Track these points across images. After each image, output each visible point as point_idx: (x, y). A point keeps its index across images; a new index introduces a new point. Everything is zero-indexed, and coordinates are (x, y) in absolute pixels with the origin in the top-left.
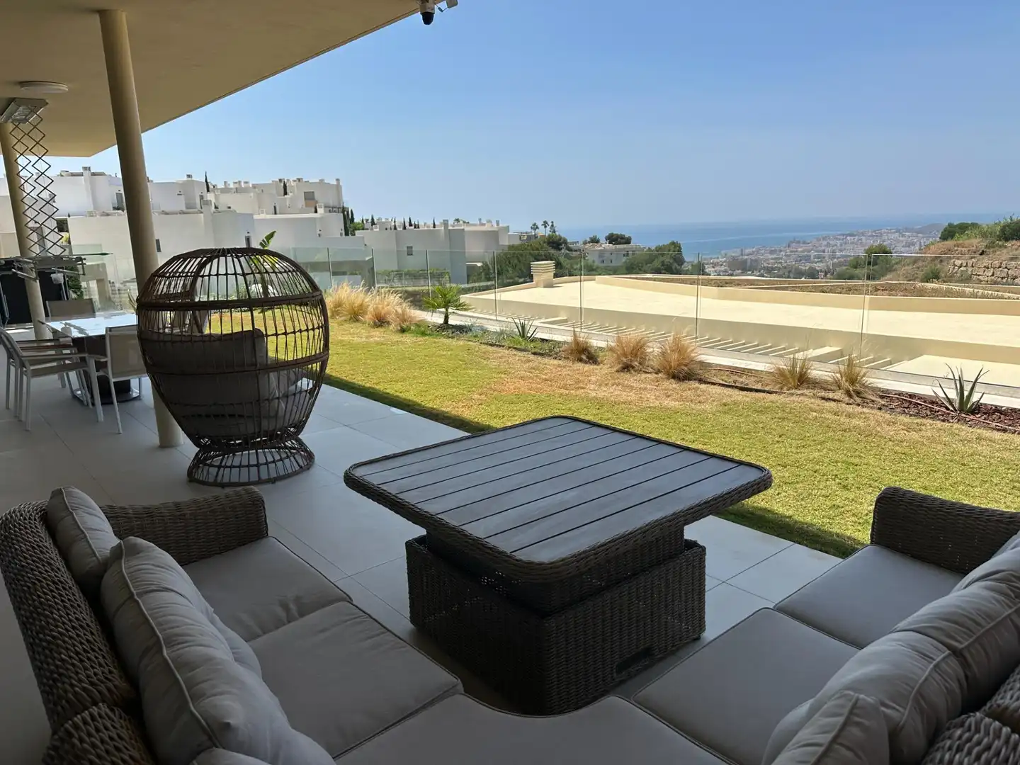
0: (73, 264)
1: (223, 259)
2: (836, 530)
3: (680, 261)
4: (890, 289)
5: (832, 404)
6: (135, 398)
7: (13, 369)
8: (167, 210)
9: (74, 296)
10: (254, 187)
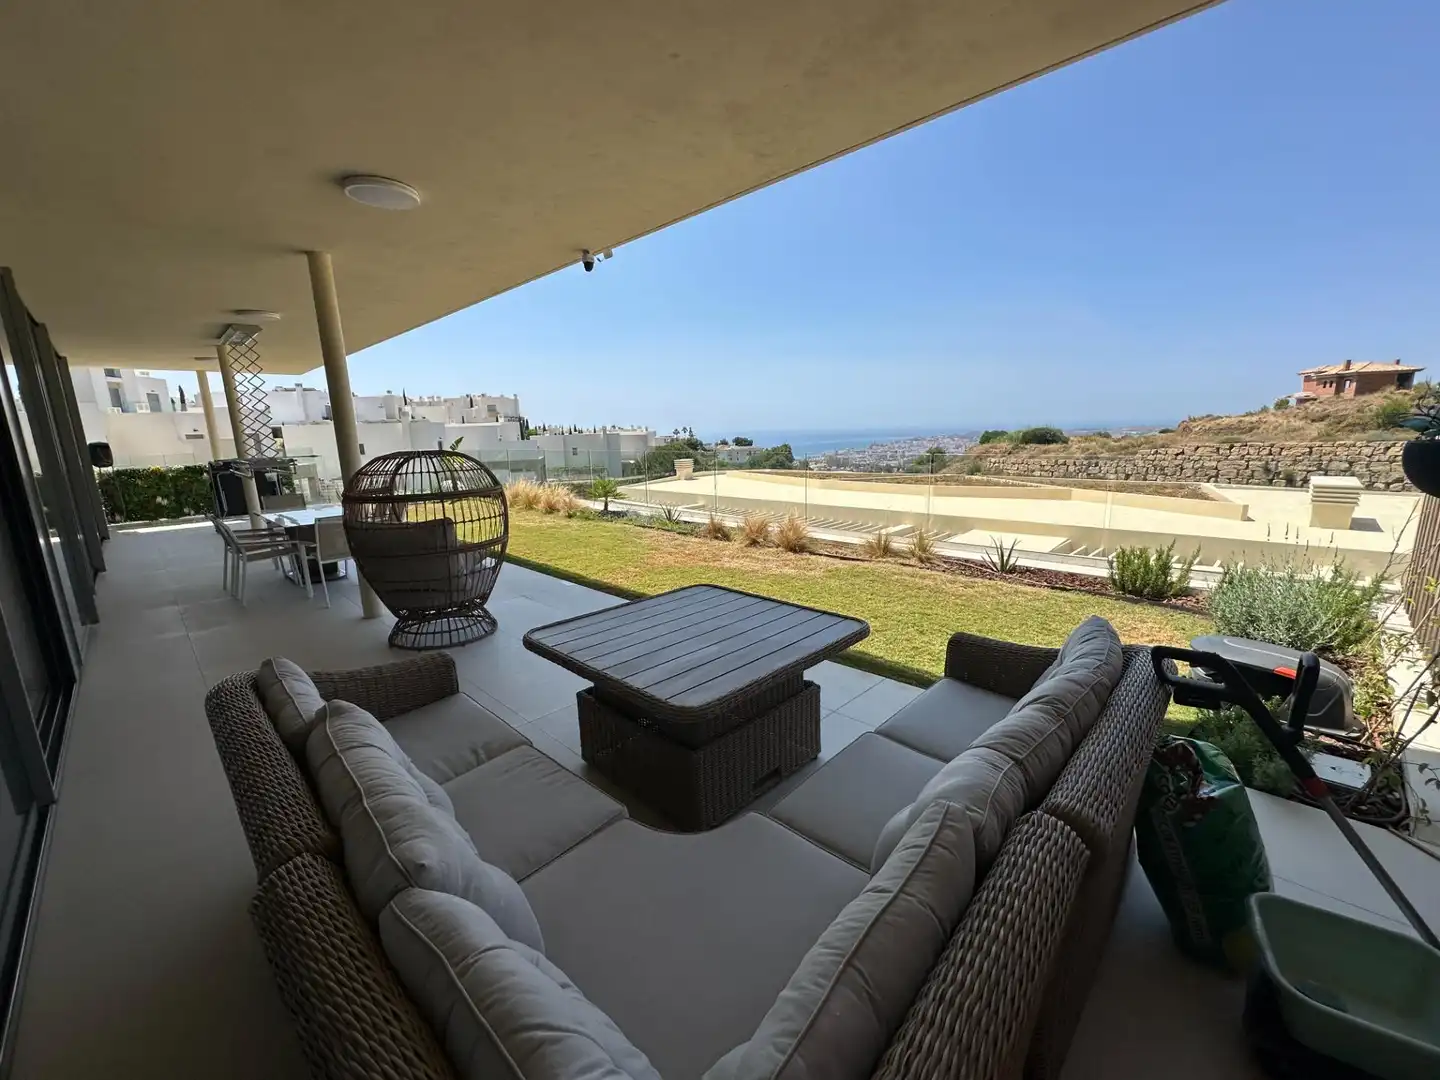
0: (285, 465)
1: (417, 460)
2: (916, 666)
3: (791, 460)
4: (947, 480)
5: (910, 568)
6: (343, 577)
7: (230, 555)
8: (371, 420)
9: (287, 491)
10: (446, 401)
